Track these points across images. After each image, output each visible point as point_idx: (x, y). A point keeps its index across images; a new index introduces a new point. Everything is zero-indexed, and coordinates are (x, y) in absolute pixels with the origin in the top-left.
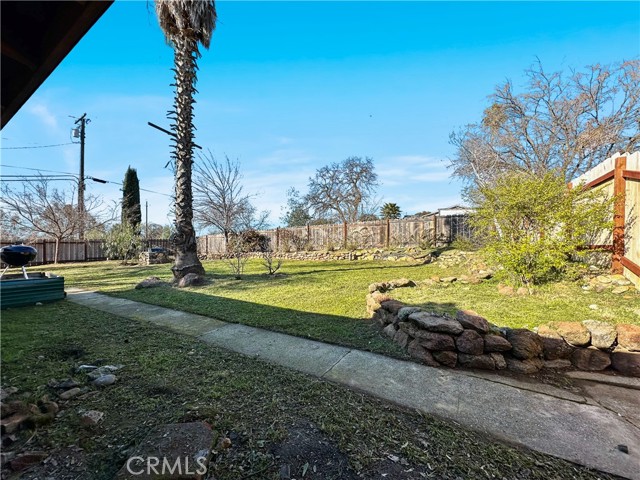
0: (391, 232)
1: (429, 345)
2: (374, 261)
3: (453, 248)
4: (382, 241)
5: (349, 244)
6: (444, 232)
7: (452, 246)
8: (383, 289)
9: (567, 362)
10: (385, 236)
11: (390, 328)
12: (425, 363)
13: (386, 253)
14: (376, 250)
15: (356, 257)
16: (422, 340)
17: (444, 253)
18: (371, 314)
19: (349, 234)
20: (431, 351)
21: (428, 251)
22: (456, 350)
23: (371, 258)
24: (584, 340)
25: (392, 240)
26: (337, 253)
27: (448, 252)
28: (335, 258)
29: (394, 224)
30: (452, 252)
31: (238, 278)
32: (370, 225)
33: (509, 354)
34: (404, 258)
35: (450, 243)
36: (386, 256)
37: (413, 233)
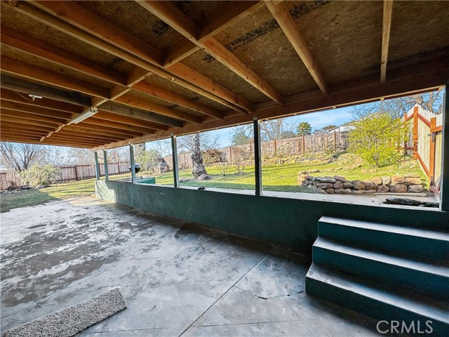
0: (306, 144)
1: (324, 187)
2: (295, 163)
3: (347, 152)
4: (300, 151)
5: (278, 153)
6: (341, 142)
7: (346, 150)
8: (305, 173)
9: (375, 191)
10: (302, 147)
11: (310, 186)
12: (323, 193)
13: (303, 158)
14: (296, 156)
15: (284, 162)
16: (321, 186)
17: (341, 155)
18: (301, 184)
19: (278, 147)
20: (325, 189)
21: (331, 155)
22: (334, 188)
23: (293, 162)
24: (380, 182)
25: (306, 149)
26: (271, 160)
27: (343, 155)
28: (270, 163)
29: (307, 138)
30: (346, 155)
31: (225, 175)
32: (291, 141)
33: (352, 188)
34: (315, 161)
35: (345, 149)
36: (303, 160)
37: (320, 144)
